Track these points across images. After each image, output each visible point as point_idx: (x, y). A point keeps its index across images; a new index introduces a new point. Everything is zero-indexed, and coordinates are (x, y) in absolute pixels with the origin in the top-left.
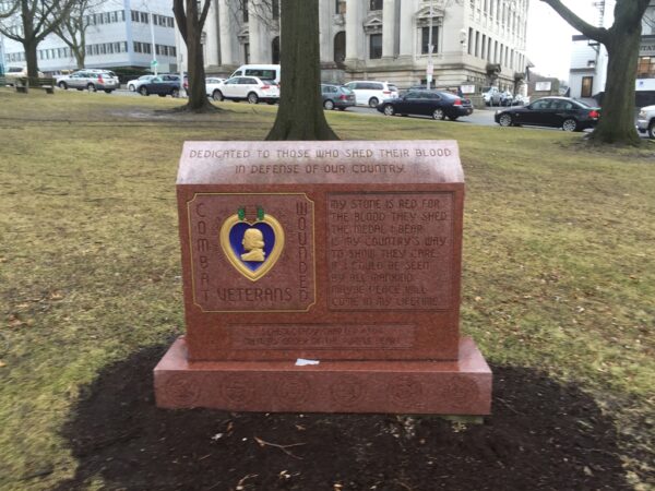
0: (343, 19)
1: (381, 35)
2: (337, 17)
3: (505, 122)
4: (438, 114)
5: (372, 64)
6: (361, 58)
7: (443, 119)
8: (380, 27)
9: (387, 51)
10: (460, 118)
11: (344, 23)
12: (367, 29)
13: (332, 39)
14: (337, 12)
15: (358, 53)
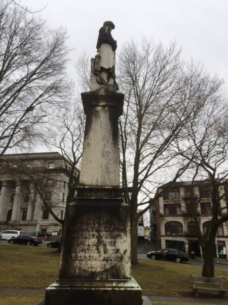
0: (13, 205)
1: (27, 211)
2: (10, 204)
3: (50, 246)
4: (29, 243)
5: (22, 222)
6: (18, 220)
7: (30, 245)
8: (27, 208)
9: (28, 218)
10: (38, 245)
11: (12, 207)
12: (22, 209)
13: (7, 213)
14: (11, 202)
15: (17, 218)
